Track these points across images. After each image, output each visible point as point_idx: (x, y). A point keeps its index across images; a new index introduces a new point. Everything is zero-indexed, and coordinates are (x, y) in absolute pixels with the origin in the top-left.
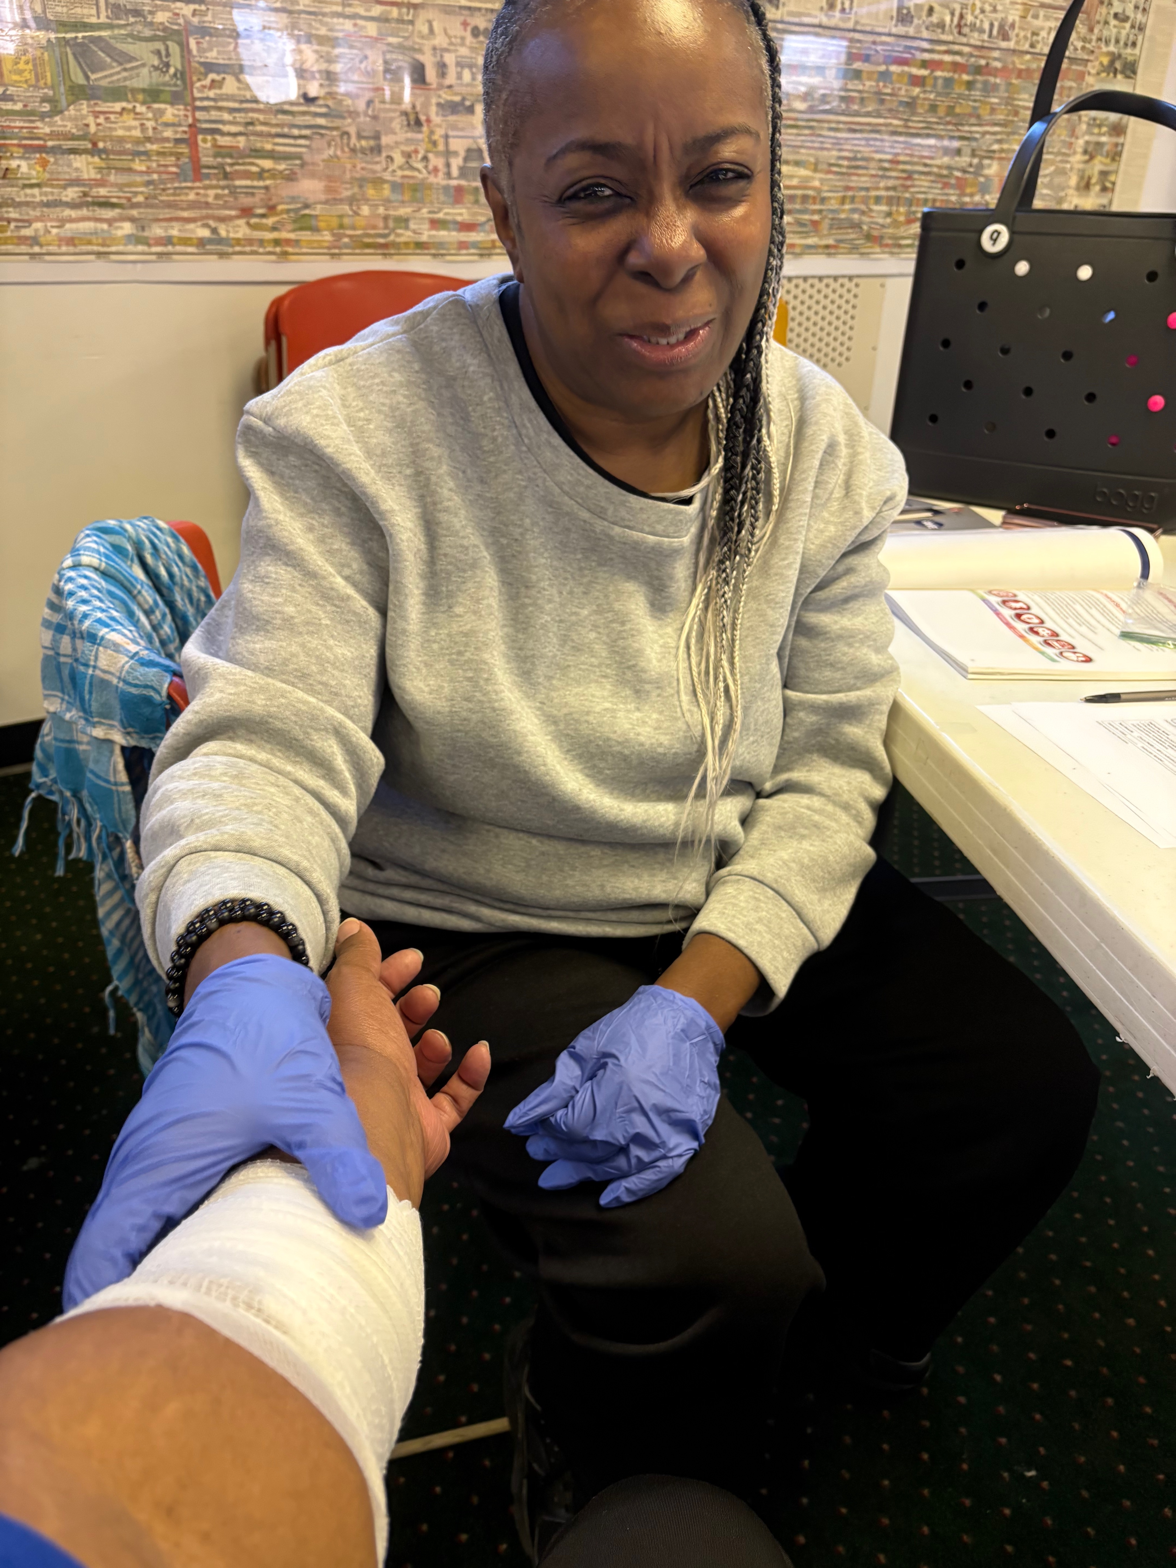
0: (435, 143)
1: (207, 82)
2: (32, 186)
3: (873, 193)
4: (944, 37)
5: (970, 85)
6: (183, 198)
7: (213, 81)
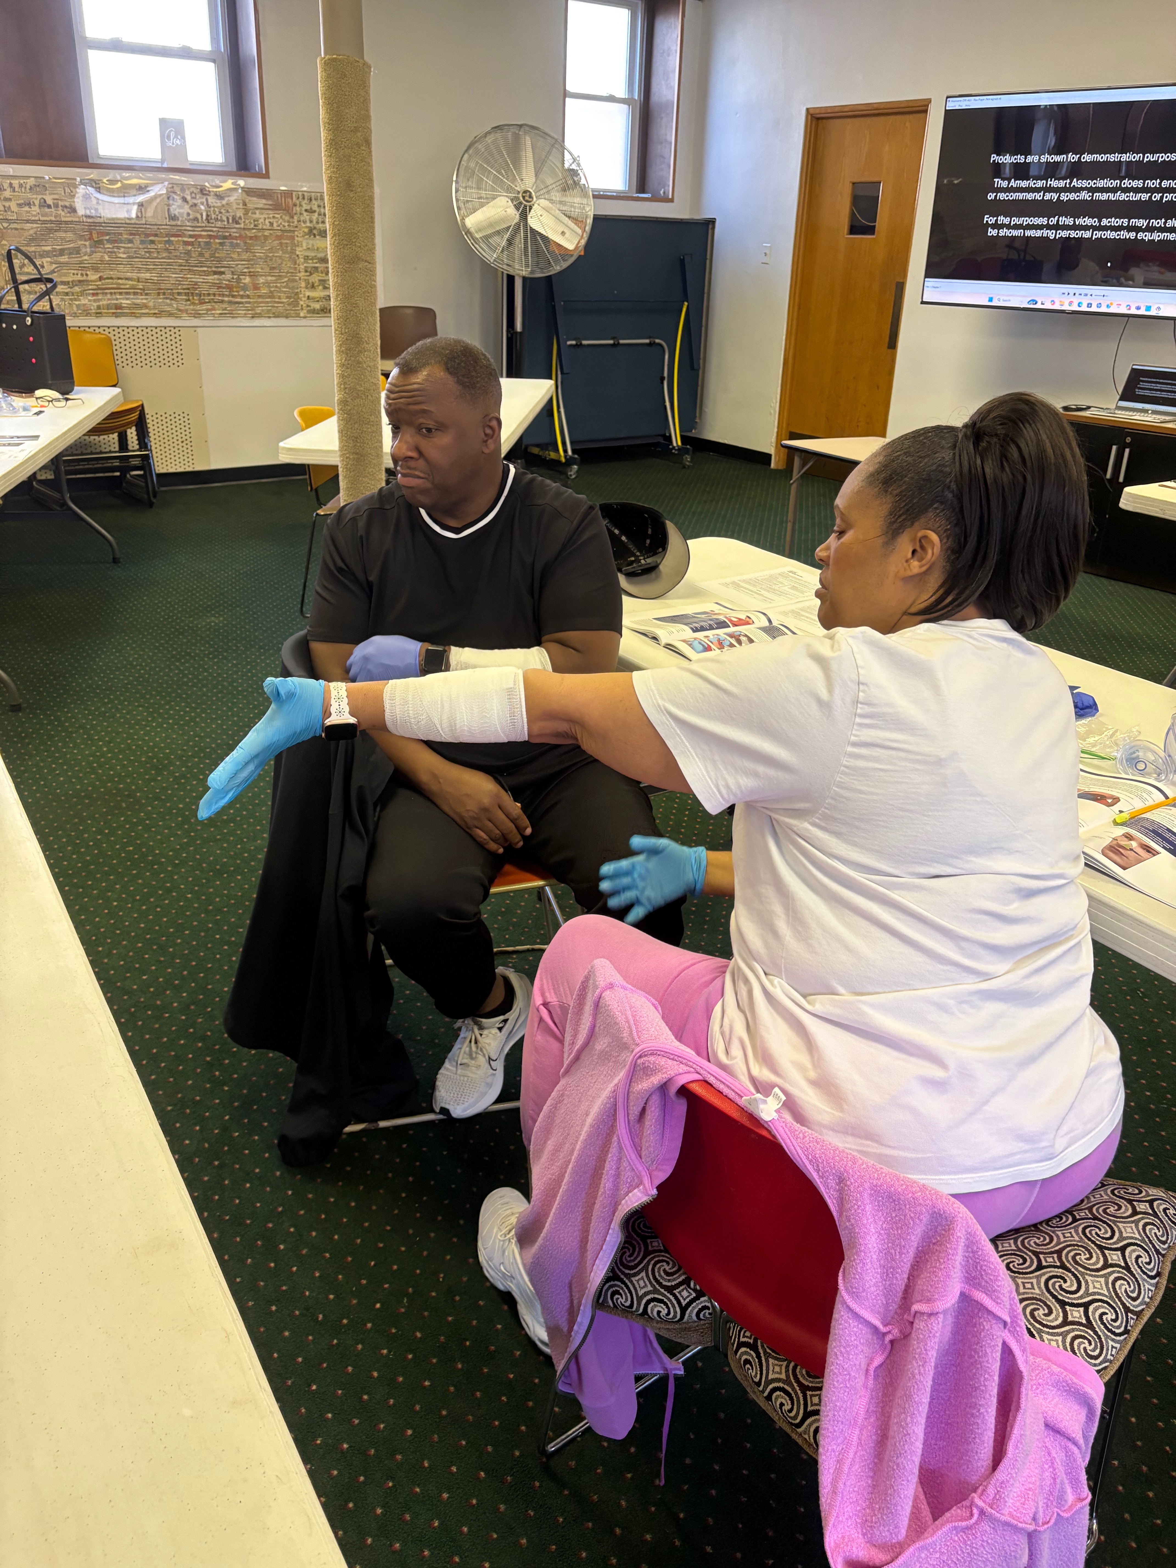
4: (199, 225)
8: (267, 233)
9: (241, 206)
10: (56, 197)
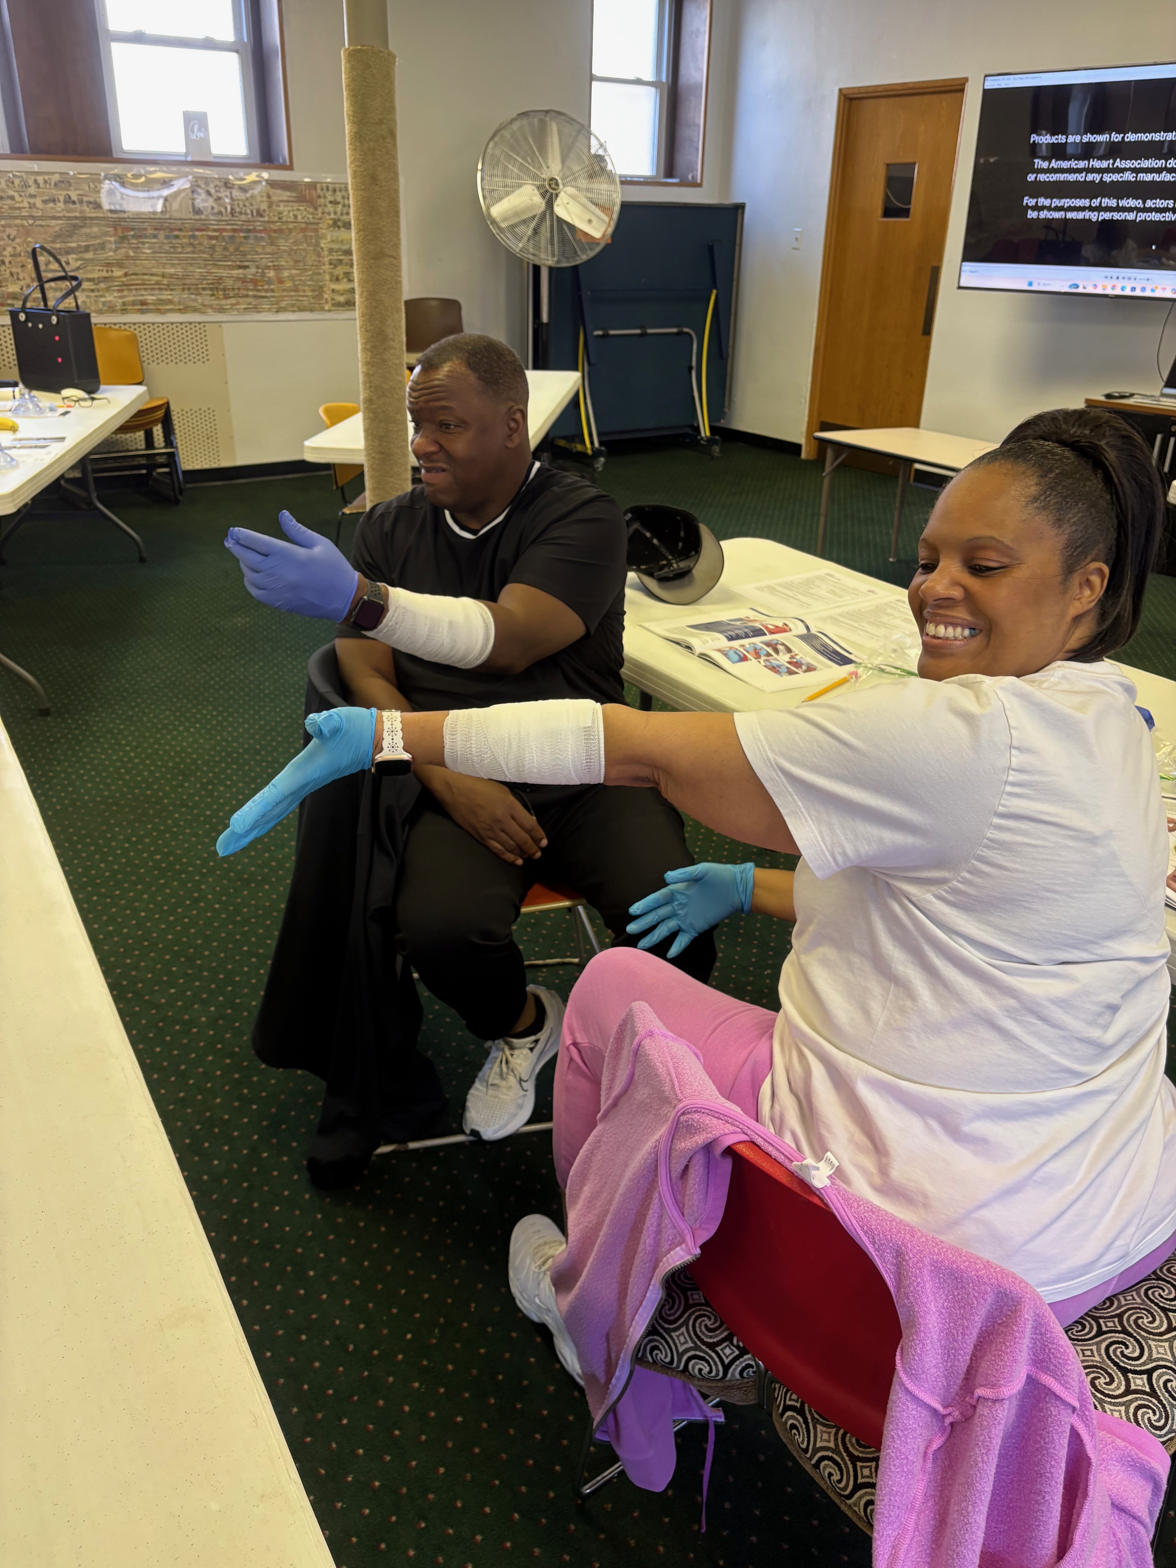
8: (291, 226)
9: (265, 199)
10: (80, 192)
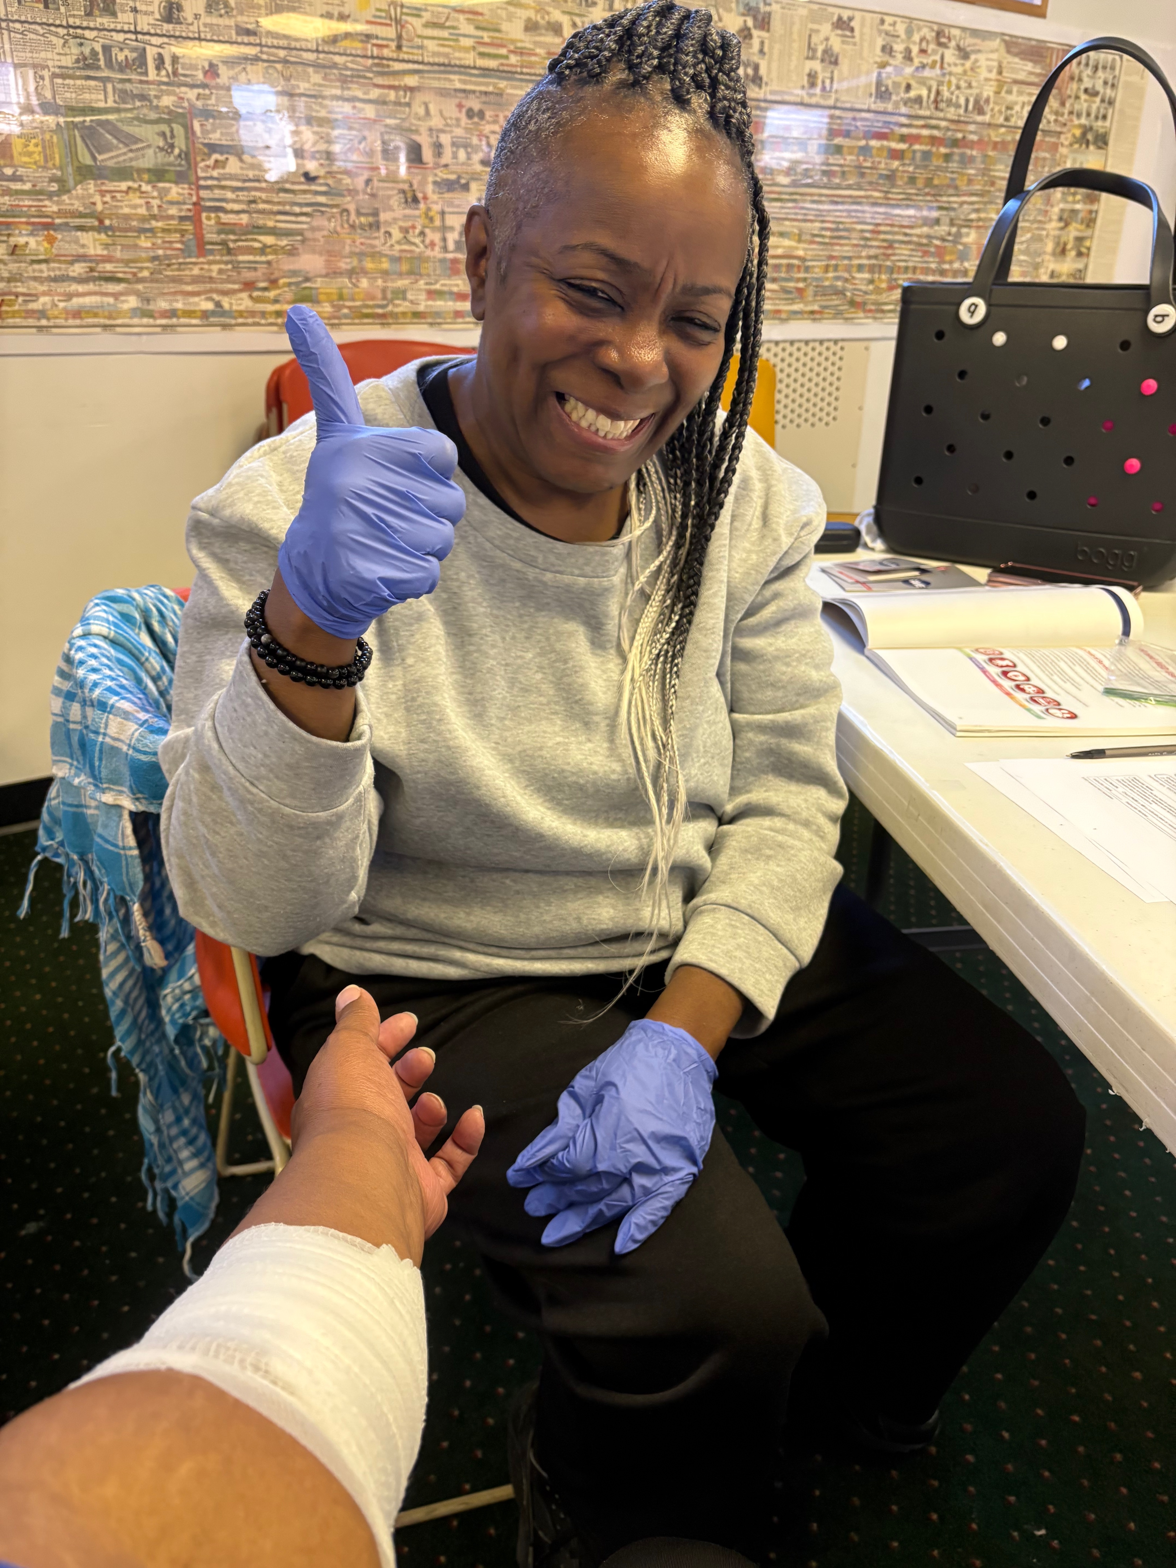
0: (431, 219)
1: (211, 162)
2: (39, 262)
3: (856, 262)
4: (922, 113)
5: (947, 157)
6: (187, 272)
7: (216, 161)
9: (993, 75)
